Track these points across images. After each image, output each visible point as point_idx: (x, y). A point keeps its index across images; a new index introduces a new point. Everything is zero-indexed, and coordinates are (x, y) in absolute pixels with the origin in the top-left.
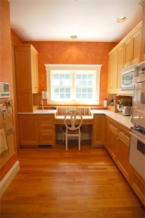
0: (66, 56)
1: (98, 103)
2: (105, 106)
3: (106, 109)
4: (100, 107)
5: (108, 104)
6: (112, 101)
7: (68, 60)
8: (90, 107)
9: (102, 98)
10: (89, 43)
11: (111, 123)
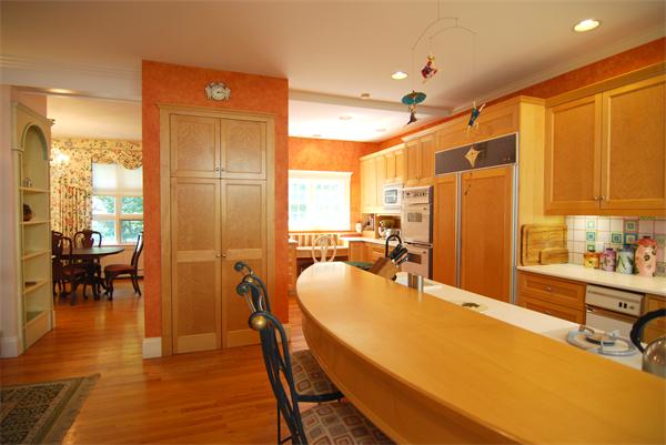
0: (301, 157)
1: (348, 227)
2: (359, 231)
3: (360, 235)
4: (352, 233)
5: (364, 228)
6: (369, 224)
7: (304, 163)
8: (339, 234)
9: (354, 220)
10: (333, 141)
11: (375, 249)
